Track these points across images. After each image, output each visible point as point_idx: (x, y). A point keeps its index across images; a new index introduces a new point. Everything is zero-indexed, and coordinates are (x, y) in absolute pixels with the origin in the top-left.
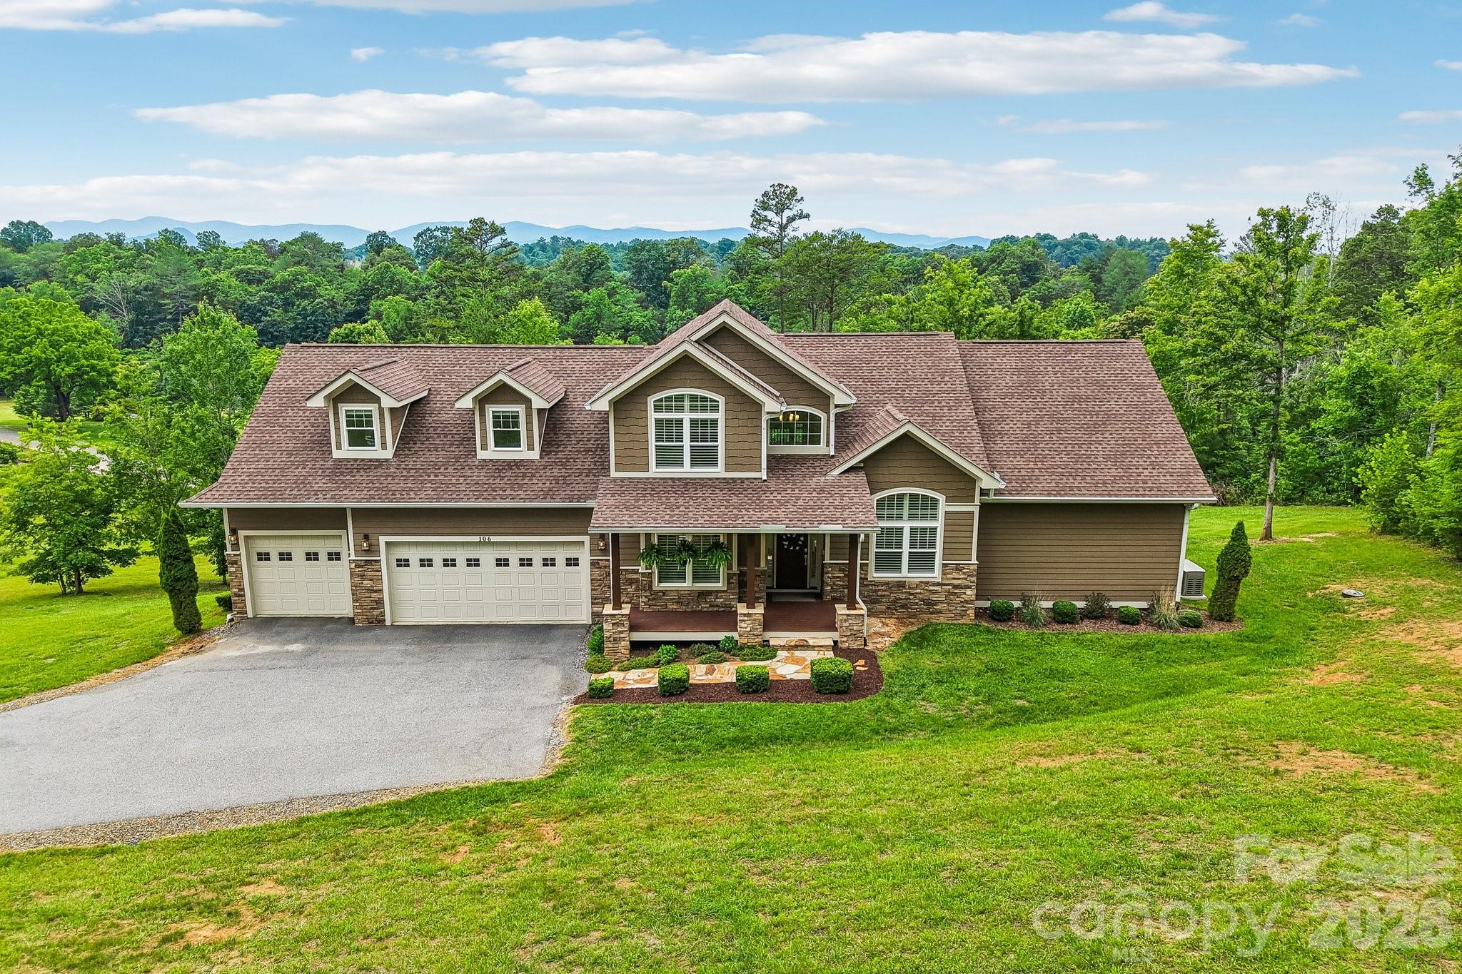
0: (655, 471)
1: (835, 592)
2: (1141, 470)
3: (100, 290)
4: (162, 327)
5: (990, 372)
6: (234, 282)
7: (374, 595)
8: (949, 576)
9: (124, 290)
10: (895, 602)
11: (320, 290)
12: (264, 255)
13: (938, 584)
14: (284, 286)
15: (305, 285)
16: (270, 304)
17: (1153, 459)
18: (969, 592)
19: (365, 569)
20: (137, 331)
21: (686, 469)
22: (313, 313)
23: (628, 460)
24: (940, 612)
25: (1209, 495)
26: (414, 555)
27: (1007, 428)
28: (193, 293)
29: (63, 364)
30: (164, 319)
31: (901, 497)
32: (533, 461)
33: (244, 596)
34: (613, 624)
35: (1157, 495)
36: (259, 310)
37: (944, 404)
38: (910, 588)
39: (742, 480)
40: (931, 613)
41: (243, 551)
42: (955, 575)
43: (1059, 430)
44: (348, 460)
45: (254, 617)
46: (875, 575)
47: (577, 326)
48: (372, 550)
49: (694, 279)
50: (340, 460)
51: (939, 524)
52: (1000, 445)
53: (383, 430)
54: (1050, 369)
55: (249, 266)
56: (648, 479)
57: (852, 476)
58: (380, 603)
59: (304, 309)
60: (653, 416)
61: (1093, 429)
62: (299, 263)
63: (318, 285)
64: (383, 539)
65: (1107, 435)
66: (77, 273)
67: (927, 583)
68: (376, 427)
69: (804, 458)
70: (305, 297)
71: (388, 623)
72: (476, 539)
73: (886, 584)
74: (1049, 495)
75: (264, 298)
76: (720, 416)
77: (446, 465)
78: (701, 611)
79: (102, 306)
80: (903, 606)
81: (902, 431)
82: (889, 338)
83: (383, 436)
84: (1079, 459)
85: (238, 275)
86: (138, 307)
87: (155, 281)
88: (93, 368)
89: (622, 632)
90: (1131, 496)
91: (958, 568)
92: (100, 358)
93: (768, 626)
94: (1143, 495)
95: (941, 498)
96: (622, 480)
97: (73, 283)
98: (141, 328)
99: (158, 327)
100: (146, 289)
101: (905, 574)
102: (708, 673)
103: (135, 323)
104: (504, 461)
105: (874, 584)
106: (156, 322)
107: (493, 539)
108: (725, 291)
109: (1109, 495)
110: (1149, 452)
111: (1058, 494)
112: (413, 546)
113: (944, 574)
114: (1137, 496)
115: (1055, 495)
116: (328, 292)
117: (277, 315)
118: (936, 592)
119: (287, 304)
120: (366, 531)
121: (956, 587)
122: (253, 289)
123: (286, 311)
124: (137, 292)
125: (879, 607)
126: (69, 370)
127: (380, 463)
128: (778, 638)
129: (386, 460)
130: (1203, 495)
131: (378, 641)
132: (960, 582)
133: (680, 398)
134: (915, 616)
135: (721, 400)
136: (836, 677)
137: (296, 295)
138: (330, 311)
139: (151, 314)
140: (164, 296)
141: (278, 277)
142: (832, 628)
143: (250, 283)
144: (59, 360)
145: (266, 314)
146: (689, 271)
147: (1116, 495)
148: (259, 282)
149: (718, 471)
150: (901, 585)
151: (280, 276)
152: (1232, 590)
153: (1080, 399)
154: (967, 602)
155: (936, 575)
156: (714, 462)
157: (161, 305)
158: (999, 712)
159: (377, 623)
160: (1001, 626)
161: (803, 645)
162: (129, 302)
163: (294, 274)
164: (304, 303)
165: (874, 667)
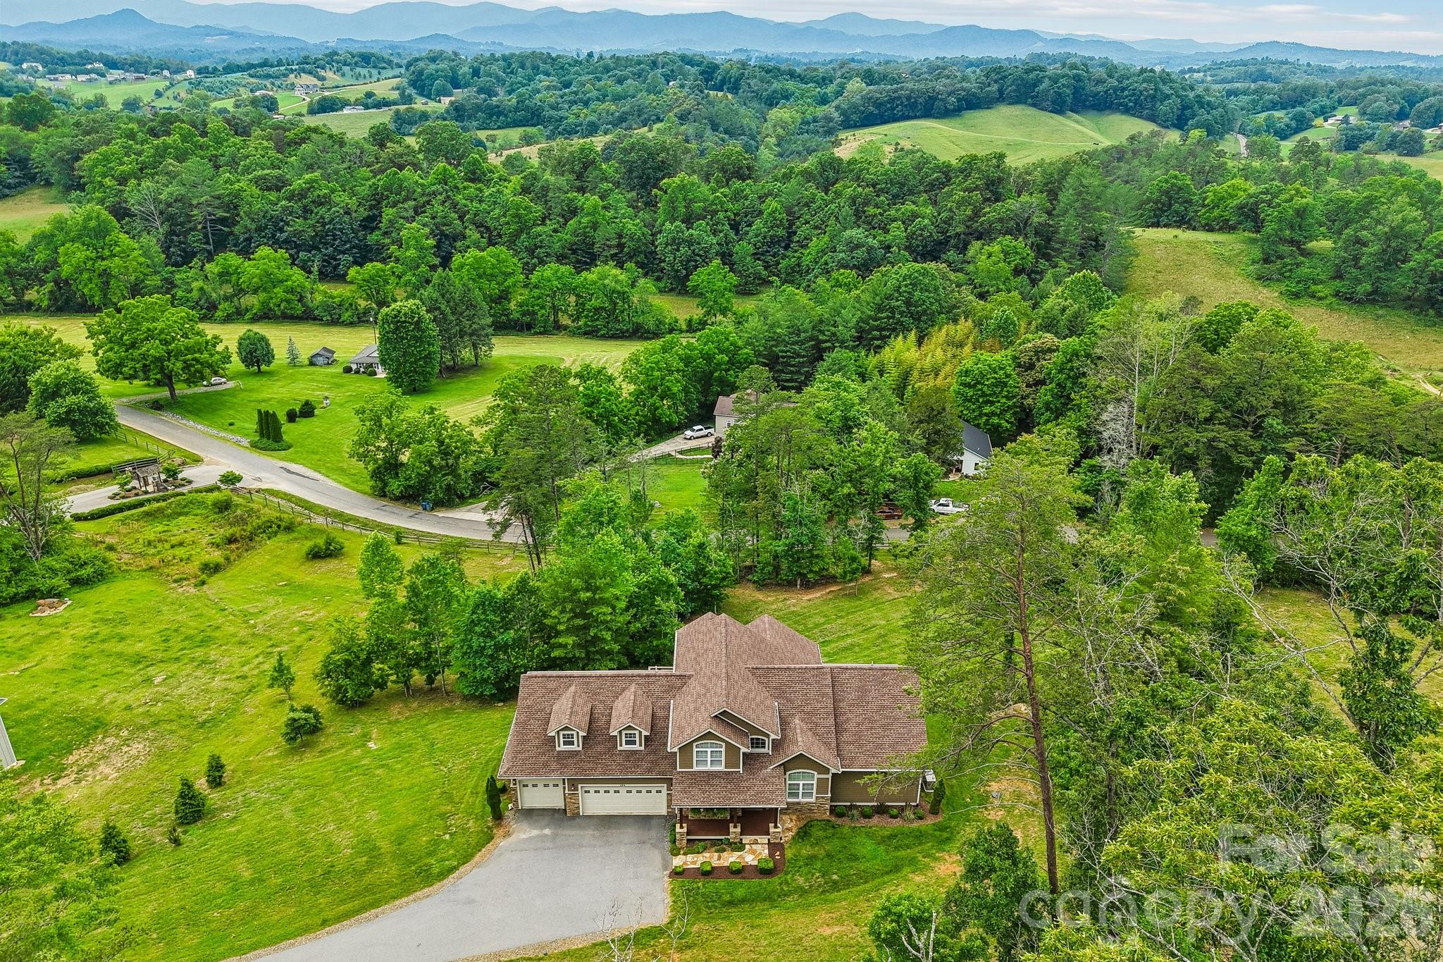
0: (695, 768)
3: (133, 201)
4: (194, 237)
6: (256, 191)
8: (819, 800)
9: (156, 202)
10: (796, 809)
11: (335, 198)
12: (272, 153)
13: (814, 803)
14: (302, 194)
15: (321, 193)
16: (291, 213)
17: (910, 746)
18: (827, 806)
19: (570, 794)
20: (172, 241)
21: (709, 768)
22: (330, 222)
23: (684, 765)
24: (815, 812)
26: (593, 790)
27: (849, 726)
28: (217, 202)
29: (173, 359)
30: (196, 231)
31: (799, 772)
32: (641, 751)
33: (517, 801)
36: (282, 220)
37: (821, 716)
38: (802, 804)
39: (732, 772)
40: (811, 813)
41: (517, 785)
42: (821, 799)
43: (872, 728)
44: (563, 752)
45: (523, 809)
46: (788, 800)
47: (575, 233)
48: (575, 789)
49: (682, 187)
50: (560, 752)
51: (815, 782)
52: (845, 737)
54: (874, 687)
55: (266, 172)
56: (693, 772)
57: (778, 770)
58: (577, 805)
59: (322, 217)
60: (695, 750)
61: (886, 728)
62: (310, 168)
63: (333, 191)
64: (580, 786)
65: (892, 731)
66: (104, 176)
67: (809, 803)
68: (575, 740)
69: (759, 755)
70: (321, 204)
71: (581, 814)
72: (618, 785)
73: (792, 803)
75: (285, 209)
76: (723, 750)
77: (605, 754)
78: (714, 819)
80: (799, 811)
81: (798, 753)
83: (577, 742)
85: (256, 181)
86: (170, 219)
87: (183, 191)
89: (684, 837)
91: (823, 797)
93: (742, 834)
95: (815, 773)
96: (682, 773)
97: (101, 185)
98: (175, 238)
99: (190, 237)
100: (176, 201)
101: (800, 799)
102: (719, 858)
104: (629, 751)
106: (188, 232)
107: (626, 785)
108: (711, 197)
110: (909, 742)
111: (866, 767)
113: (816, 799)
114: (899, 768)
115: (864, 768)
116: (342, 198)
117: (299, 224)
118: (813, 806)
119: (306, 211)
120: (573, 783)
121: (821, 804)
122: (273, 196)
123: (305, 219)
124: (169, 205)
125: (789, 811)
127: (577, 753)
128: (747, 839)
129: (579, 751)
131: (581, 827)
132: (823, 802)
133: (707, 744)
134: (804, 814)
135: (723, 743)
136: (767, 870)
137: (313, 202)
138: (346, 219)
139: (182, 224)
140: (193, 206)
141: (295, 185)
142: (768, 833)
143: (269, 189)
145: (288, 224)
146: (676, 179)
148: (278, 189)
149: (722, 768)
150: (798, 803)
151: (298, 184)
154: (826, 809)
155: (813, 800)
156: (720, 764)
157: (191, 215)
158: (826, 883)
159: (576, 815)
160: (839, 821)
161: (756, 842)
162: (161, 213)
163: (311, 181)
164: (322, 211)
165: (782, 855)
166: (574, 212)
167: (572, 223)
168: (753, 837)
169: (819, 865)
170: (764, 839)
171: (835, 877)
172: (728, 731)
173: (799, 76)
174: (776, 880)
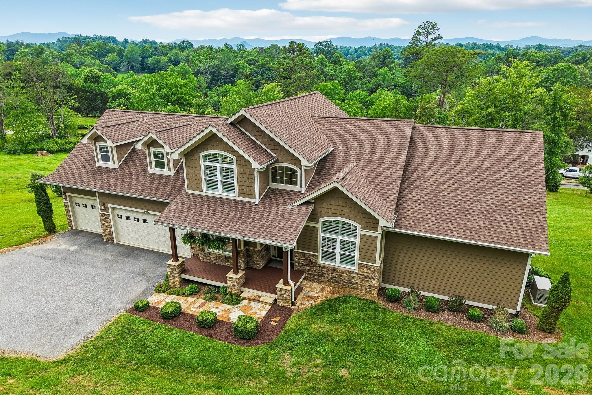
0: (205, 192)
1: (300, 267)
2: (501, 224)
3: (202, 67)
4: (220, 81)
5: (429, 147)
6: (246, 64)
7: (109, 229)
8: (362, 270)
9: (209, 67)
10: (332, 278)
12: (257, 54)
13: (356, 273)
14: (263, 66)
15: (270, 65)
16: (257, 73)
17: (514, 218)
18: (373, 281)
19: (104, 217)
20: (212, 83)
21: (219, 193)
23: (193, 185)
24: (357, 289)
25: (546, 250)
26: (124, 214)
27: (424, 184)
28: (231, 68)
29: (173, 96)
30: (221, 78)
31: (337, 222)
32: (170, 176)
33: (71, 220)
34: (171, 269)
35: (505, 244)
37: (386, 166)
38: (340, 273)
39: (246, 202)
40: (352, 288)
41: (68, 201)
42: (365, 270)
43: (457, 189)
44: (101, 167)
45: (76, 229)
46: (321, 262)
48: (106, 209)
50: (98, 167)
51: (357, 240)
52: (414, 195)
53: (113, 155)
54: (469, 147)
55: (252, 58)
56: (202, 195)
57: (303, 208)
58: (111, 233)
59: (269, 75)
60: (203, 163)
61: (479, 191)
62: (269, 56)
64: (110, 206)
65: (488, 197)
66: (196, 60)
67: (350, 272)
68: (110, 154)
69: (288, 192)
70: (270, 70)
71: (115, 242)
72: (143, 211)
73: (328, 268)
74: (430, 233)
75: (255, 71)
76: (234, 167)
77: (135, 174)
78: (226, 266)
79: (203, 73)
80: (336, 281)
81: (332, 186)
82: (374, 121)
83: (113, 158)
84: (462, 211)
85: (247, 61)
86: (213, 74)
87: (220, 63)
88: (182, 98)
89: (175, 274)
90: (486, 242)
91: (368, 267)
92: (185, 94)
94: (495, 243)
95: (358, 226)
96: (190, 194)
97: (195, 64)
98: (214, 81)
99: (219, 81)
100: (216, 67)
101: (337, 264)
103: (212, 79)
104: (159, 175)
105: (320, 266)
106: (219, 79)
107: (150, 212)
109: (471, 239)
110: (513, 212)
111: (437, 233)
112: (123, 210)
113: (359, 268)
114: (490, 242)
115: (434, 234)
118: (355, 278)
120: (104, 201)
121: (366, 277)
123: (262, 76)
124: (213, 68)
125: (323, 279)
126: (174, 98)
127: (111, 170)
128: (248, 292)
129: (115, 169)
130: (540, 250)
132: (368, 275)
133: (215, 155)
134: (342, 288)
135: (234, 158)
136: (242, 331)
137: (267, 69)
139: (217, 76)
140: (222, 70)
141: (261, 63)
142: (274, 292)
143: (251, 64)
144: (172, 95)
147: (475, 240)
148: (254, 64)
149: (234, 195)
150: (335, 270)
151: (262, 61)
152: (554, 314)
153: (480, 169)
154: (372, 287)
155: (355, 268)
156: (233, 190)
157: (221, 73)
158: (325, 377)
159: (111, 241)
160: (388, 306)
161: (257, 299)
162: (210, 72)
163: (267, 61)
164: (269, 73)
165: (282, 323)
166: (376, 75)
167: (374, 80)
168: (256, 293)
169: (327, 349)
170: (269, 298)
171: (344, 373)
172: (244, 143)
173: (503, 48)
174: (251, 350)
